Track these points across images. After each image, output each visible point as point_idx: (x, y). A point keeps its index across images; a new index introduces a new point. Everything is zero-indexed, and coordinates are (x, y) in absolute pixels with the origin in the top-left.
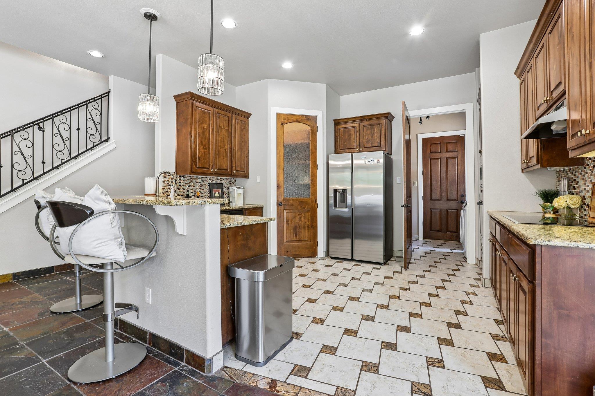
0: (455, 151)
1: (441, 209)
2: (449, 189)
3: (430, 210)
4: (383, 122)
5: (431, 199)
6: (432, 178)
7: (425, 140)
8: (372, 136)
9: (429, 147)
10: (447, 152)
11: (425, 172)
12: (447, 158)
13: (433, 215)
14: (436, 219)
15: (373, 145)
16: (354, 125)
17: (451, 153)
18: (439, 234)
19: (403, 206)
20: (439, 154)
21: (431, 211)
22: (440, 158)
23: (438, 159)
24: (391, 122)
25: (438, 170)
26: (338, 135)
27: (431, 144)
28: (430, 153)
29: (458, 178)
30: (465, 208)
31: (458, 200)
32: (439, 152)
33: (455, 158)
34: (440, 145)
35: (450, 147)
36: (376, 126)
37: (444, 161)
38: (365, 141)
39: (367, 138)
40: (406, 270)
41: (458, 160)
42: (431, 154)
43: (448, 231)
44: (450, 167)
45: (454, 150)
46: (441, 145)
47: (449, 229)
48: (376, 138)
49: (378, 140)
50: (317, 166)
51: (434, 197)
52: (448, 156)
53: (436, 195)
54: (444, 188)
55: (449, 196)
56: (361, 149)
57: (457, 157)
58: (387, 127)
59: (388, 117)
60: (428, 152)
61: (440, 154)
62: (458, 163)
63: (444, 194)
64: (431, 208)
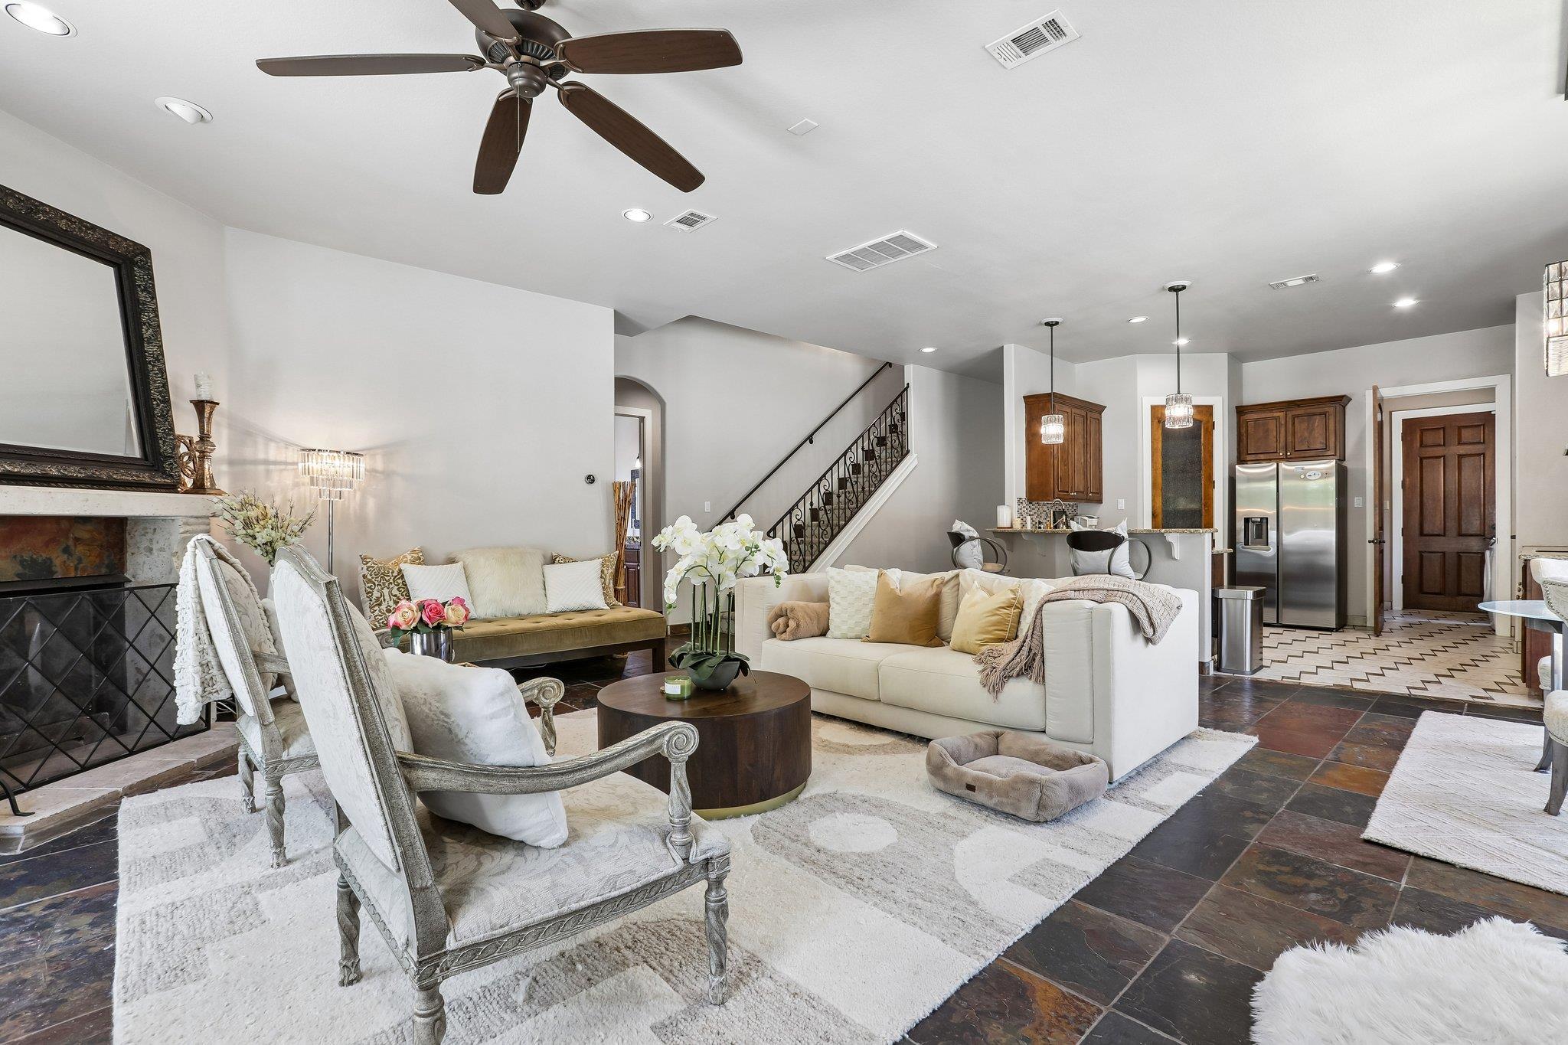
0: (1480, 443)
1: (1444, 553)
2: (1464, 514)
3: (1418, 554)
4: (1331, 410)
5: (1422, 534)
6: (1425, 494)
7: (1407, 423)
8: (1310, 433)
9: (1418, 436)
10: (1459, 444)
11: (1407, 483)
12: (1460, 456)
13: (1426, 563)
14: (1433, 569)
15: (1312, 447)
16: (1276, 414)
17: (1470, 447)
18: (1440, 599)
19: (1373, 541)
20: (1441, 448)
21: (1421, 557)
22: (1444, 456)
23: (1440, 457)
24: (1344, 408)
25: (1438, 479)
26: (1243, 431)
27: (1422, 431)
28: (1421, 446)
29: (1486, 493)
30: (1492, 547)
31: (1484, 535)
32: (1440, 445)
33: (1480, 455)
34: (1444, 434)
35: (1466, 434)
36: (1317, 418)
37: (1453, 463)
38: (1296, 440)
39: (1301, 436)
40: (1378, 636)
41: (1487, 458)
42: (1423, 449)
43: (1459, 594)
44: (1465, 474)
45: (1478, 440)
46: (1447, 431)
47: (1464, 590)
48: (1316, 435)
49: (1321, 439)
50: (1214, 482)
51: (1427, 529)
52: (1462, 452)
53: (1434, 523)
54: (1452, 511)
55: (1464, 527)
56: (1289, 454)
57: (1484, 454)
58: (1338, 419)
59: (1340, 402)
60: (1415, 445)
61: (1444, 448)
62: (1486, 464)
63: (1452, 524)
64: (1421, 550)
